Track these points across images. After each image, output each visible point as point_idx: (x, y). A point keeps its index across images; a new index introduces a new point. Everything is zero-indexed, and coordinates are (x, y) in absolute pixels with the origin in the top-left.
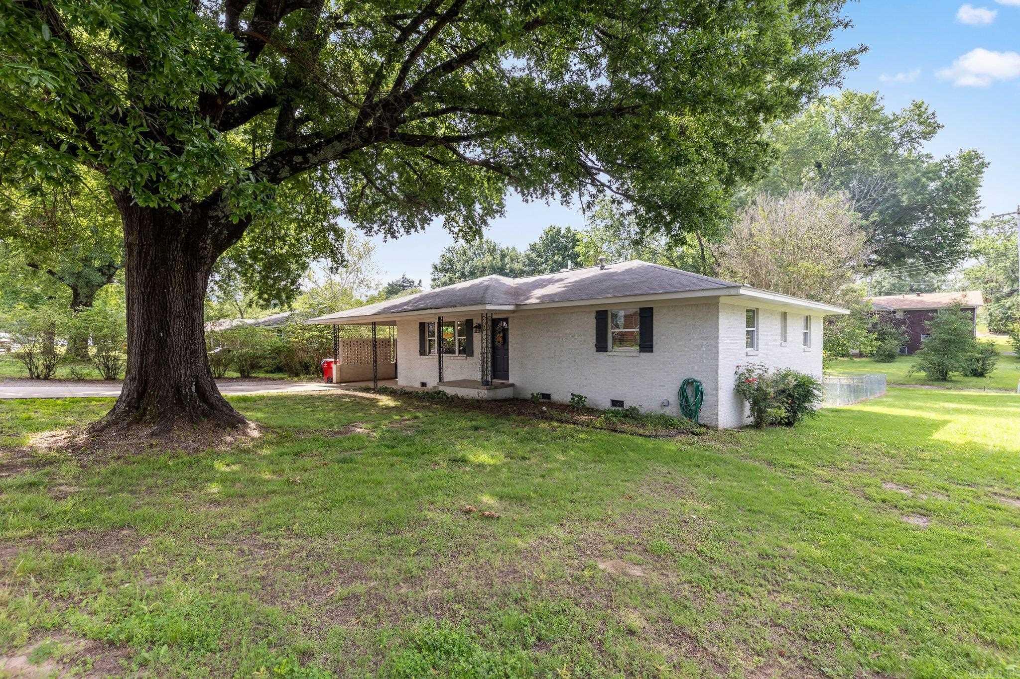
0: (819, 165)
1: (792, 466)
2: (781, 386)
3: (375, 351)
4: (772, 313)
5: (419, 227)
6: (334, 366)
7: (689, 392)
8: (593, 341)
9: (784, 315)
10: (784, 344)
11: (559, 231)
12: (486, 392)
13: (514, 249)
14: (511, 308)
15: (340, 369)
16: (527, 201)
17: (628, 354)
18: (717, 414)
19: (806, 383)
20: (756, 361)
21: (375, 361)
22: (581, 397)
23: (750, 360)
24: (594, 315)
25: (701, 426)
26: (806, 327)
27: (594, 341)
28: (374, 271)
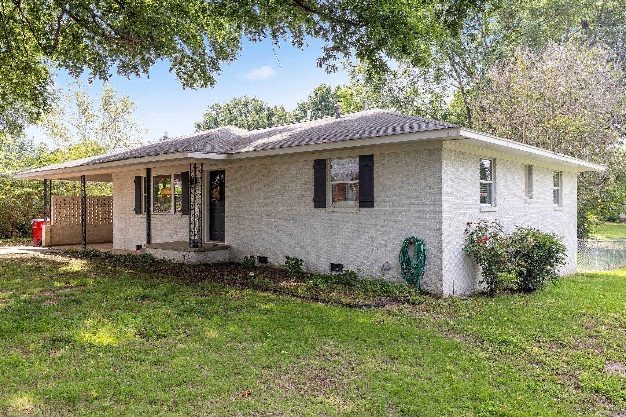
0: (585, 25)
1: (505, 343)
2: (517, 247)
3: (84, 209)
4: (514, 165)
5: (141, 70)
6: (44, 227)
7: (411, 253)
8: (311, 195)
9: (529, 169)
10: (529, 200)
11: (328, 90)
12: (193, 254)
13: (282, 108)
14: (221, 157)
15: (51, 231)
16: (255, 40)
17: (347, 210)
18: (441, 279)
19: (547, 244)
20: (490, 218)
21: (84, 221)
22: (297, 261)
23: (484, 216)
24: (312, 164)
25: (423, 293)
26: (556, 184)
27: (313, 195)
28: (134, 130)
